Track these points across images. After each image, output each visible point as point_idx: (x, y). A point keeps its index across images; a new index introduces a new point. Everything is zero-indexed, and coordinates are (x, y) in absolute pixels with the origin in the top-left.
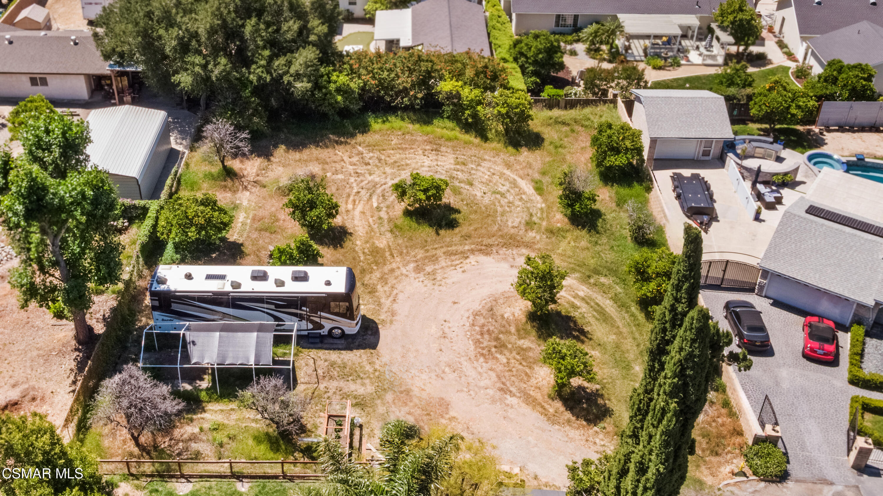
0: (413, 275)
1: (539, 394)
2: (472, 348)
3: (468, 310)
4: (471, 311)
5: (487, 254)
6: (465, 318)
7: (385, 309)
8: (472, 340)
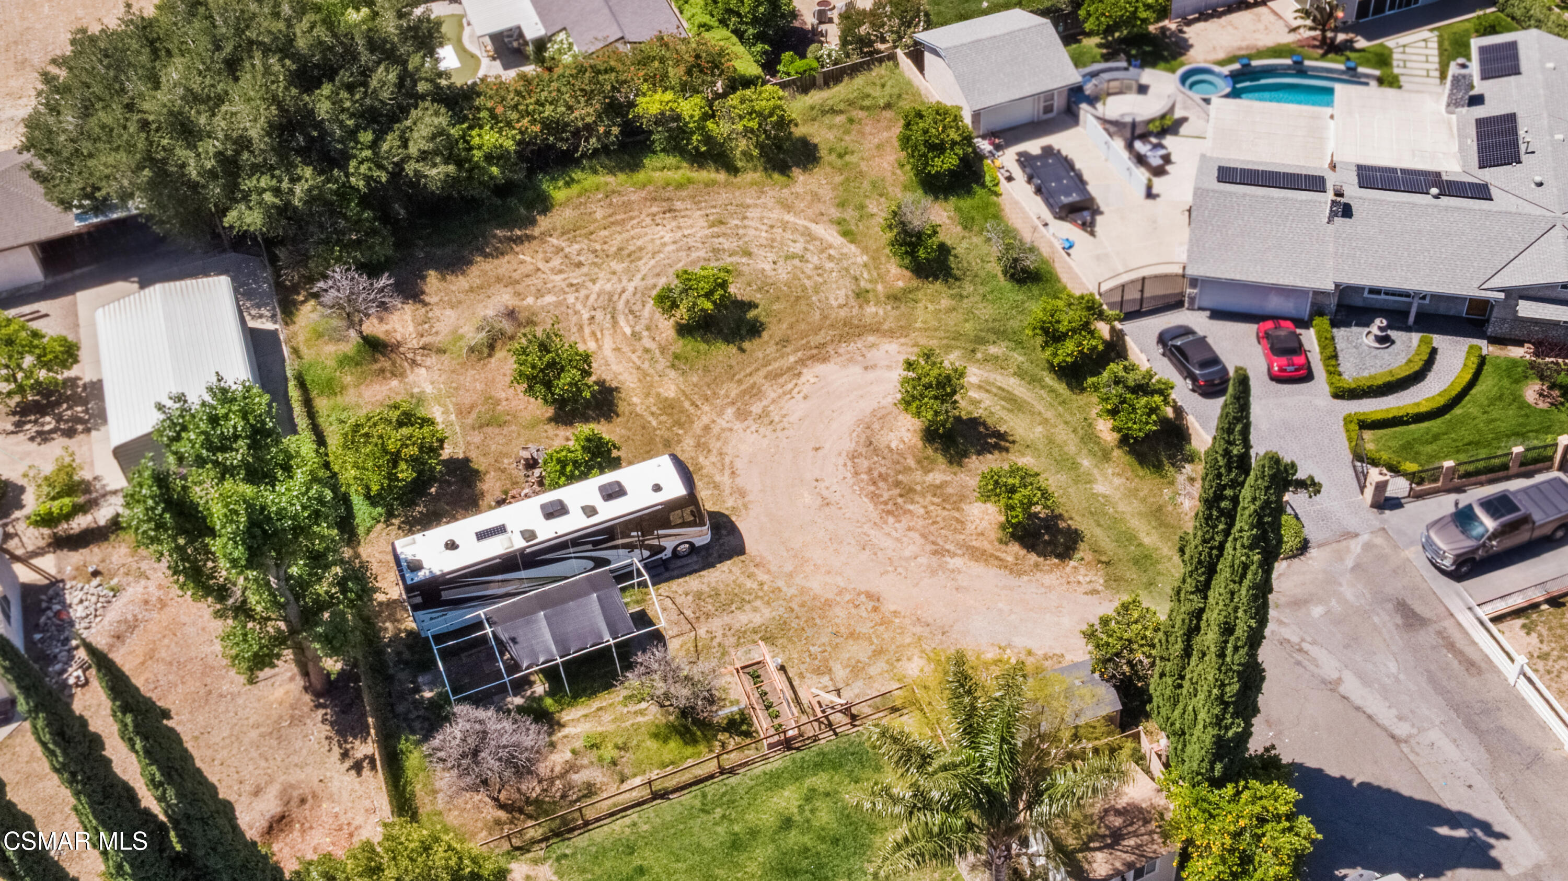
0: (738, 426)
1: (985, 543)
2: (871, 507)
3: (840, 454)
4: (844, 454)
5: (825, 360)
6: (840, 467)
7: (727, 492)
8: (866, 496)
